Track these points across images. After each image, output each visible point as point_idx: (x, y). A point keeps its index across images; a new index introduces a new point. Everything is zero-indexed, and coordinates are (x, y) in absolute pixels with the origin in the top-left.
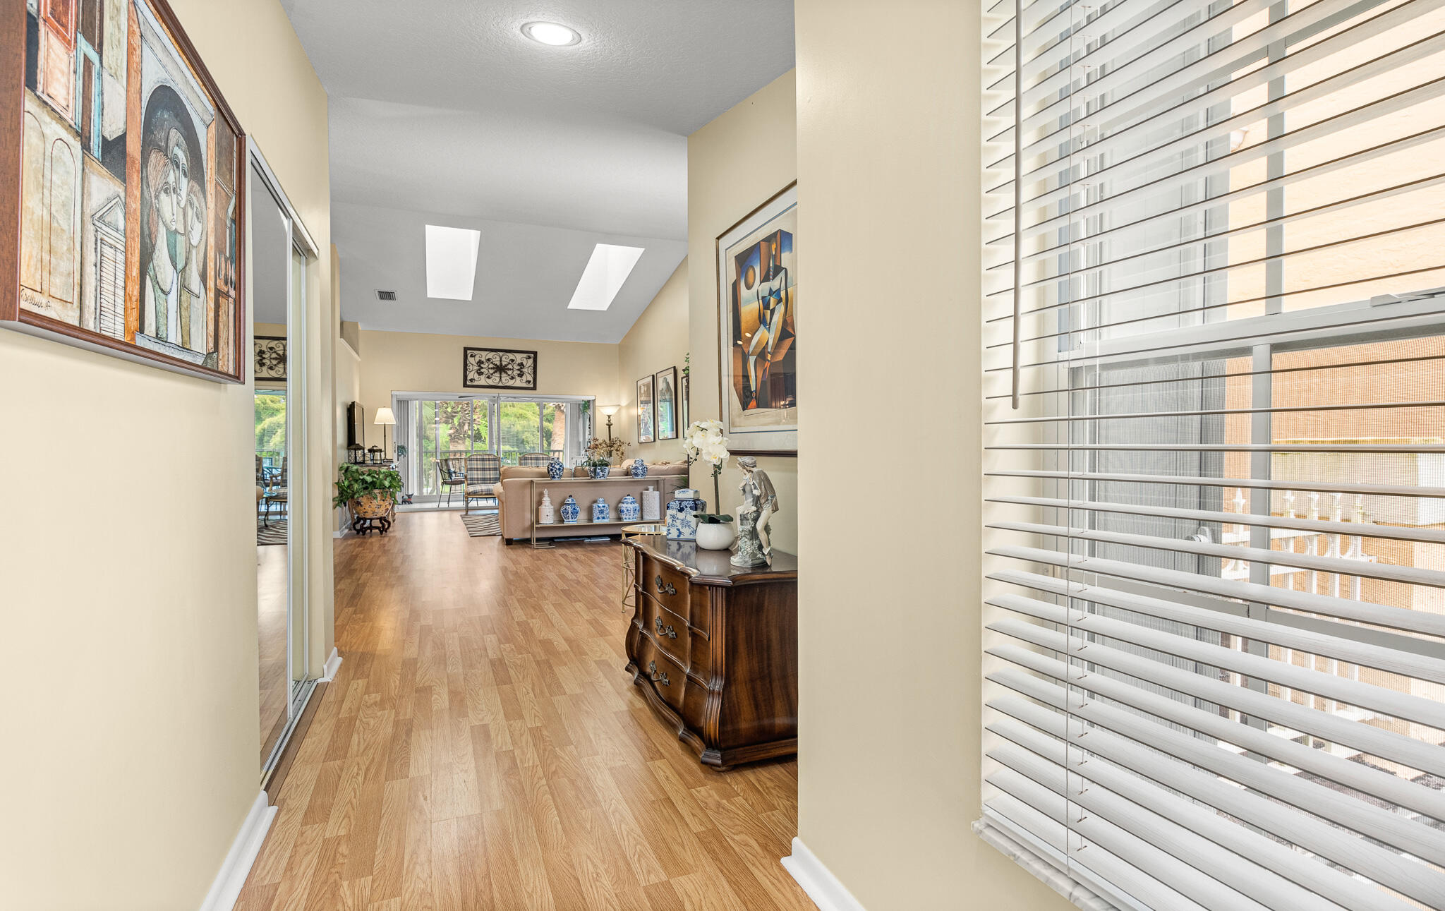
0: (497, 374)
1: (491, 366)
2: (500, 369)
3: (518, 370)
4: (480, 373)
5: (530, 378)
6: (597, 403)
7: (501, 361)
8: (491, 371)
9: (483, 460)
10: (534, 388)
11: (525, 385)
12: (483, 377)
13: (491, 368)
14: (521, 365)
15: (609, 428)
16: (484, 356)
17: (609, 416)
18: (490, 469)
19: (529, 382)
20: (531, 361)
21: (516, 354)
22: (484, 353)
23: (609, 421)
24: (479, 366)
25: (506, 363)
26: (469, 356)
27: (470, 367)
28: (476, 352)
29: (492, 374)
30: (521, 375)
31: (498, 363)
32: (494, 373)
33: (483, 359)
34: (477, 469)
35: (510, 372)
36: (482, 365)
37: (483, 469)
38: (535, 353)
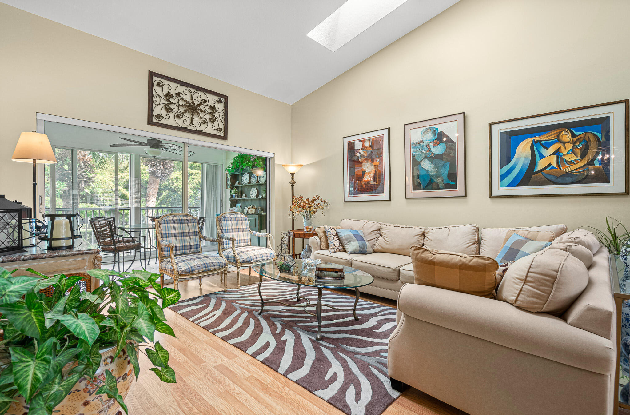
0: (188, 115)
1: (181, 103)
2: (192, 108)
3: (210, 113)
4: (169, 110)
5: (221, 126)
6: (277, 161)
7: (192, 98)
8: (182, 110)
9: (181, 222)
10: (225, 138)
11: (216, 133)
12: (172, 115)
13: (183, 106)
14: (213, 108)
15: (293, 185)
16: (174, 88)
17: (293, 174)
18: (189, 234)
19: (221, 130)
20: (222, 106)
21: (208, 95)
22: (174, 85)
23: (293, 179)
24: (168, 100)
25: (199, 103)
26: (155, 84)
27: (157, 100)
28: (165, 82)
29: (183, 113)
30: (213, 120)
31: (189, 100)
32: (185, 112)
33: (172, 92)
34: (175, 235)
35: (202, 115)
36: (171, 100)
37: (182, 235)
38: (226, 98)
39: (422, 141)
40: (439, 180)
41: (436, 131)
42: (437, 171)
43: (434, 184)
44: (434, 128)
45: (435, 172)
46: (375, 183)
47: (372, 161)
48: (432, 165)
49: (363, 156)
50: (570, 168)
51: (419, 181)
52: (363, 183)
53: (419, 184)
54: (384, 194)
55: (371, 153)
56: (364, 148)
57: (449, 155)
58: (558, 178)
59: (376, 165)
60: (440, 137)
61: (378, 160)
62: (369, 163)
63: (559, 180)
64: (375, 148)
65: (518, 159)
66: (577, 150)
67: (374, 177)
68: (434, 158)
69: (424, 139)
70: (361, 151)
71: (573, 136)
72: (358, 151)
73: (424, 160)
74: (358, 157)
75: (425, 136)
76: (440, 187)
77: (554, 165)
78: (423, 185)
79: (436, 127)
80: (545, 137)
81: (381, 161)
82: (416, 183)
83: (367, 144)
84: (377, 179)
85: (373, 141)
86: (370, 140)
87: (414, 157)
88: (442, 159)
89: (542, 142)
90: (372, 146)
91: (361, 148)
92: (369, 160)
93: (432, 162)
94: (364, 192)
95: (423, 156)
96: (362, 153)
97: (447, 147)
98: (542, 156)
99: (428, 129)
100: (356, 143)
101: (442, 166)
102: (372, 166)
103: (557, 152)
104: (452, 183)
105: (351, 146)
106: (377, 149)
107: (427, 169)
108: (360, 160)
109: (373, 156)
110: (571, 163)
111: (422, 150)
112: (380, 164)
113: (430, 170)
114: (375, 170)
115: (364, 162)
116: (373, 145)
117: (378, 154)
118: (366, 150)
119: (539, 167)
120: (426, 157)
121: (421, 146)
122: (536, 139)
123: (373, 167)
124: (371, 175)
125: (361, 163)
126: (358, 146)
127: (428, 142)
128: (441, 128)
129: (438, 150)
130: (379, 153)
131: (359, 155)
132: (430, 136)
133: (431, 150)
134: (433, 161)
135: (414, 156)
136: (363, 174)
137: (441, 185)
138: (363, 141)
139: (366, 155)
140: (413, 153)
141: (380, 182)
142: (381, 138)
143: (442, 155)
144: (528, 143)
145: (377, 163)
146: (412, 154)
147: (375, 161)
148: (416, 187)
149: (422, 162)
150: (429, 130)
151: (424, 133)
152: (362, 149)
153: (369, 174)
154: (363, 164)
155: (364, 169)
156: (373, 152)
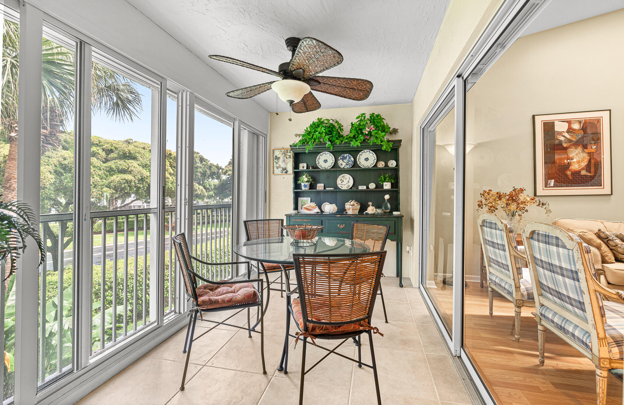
46: (589, 174)
47: (585, 147)
49: (570, 141)
52: (569, 173)
54: (602, 187)
55: (583, 137)
56: (570, 130)
59: (590, 153)
61: (595, 147)
62: (580, 149)
64: (589, 131)
67: (588, 167)
70: (567, 135)
72: (560, 133)
74: (560, 141)
81: (598, 148)
84: (592, 170)
85: (585, 123)
86: (580, 122)
90: (584, 129)
91: (565, 130)
92: (579, 145)
94: (570, 185)
96: (568, 137)
100: (557, 123)
102: (585, 153)
105: (549, 128)
106: (592, 134)
108: (565, 145)
109: (585, 142)
112: (596, 152)
114: (589, 158)
115: (571, 148)
116: (586, 128)
117: (593, 140)
118: (574, 133)
123: (585, 155)
124: (582, 164)
125: (566, 149)
126: (561, 127)
130: (595, 138)
131: (562, 138)
136: (570, 161)
138: (569, 122)
139: (574, 140)
141: (596, 172)
142: (599, 121)
145: (592, 151)
147: (589, 147)
152: (568, 132)
153: (578, 162)
154: (569, 150)
155: (570, 156)
156: (585, 137)
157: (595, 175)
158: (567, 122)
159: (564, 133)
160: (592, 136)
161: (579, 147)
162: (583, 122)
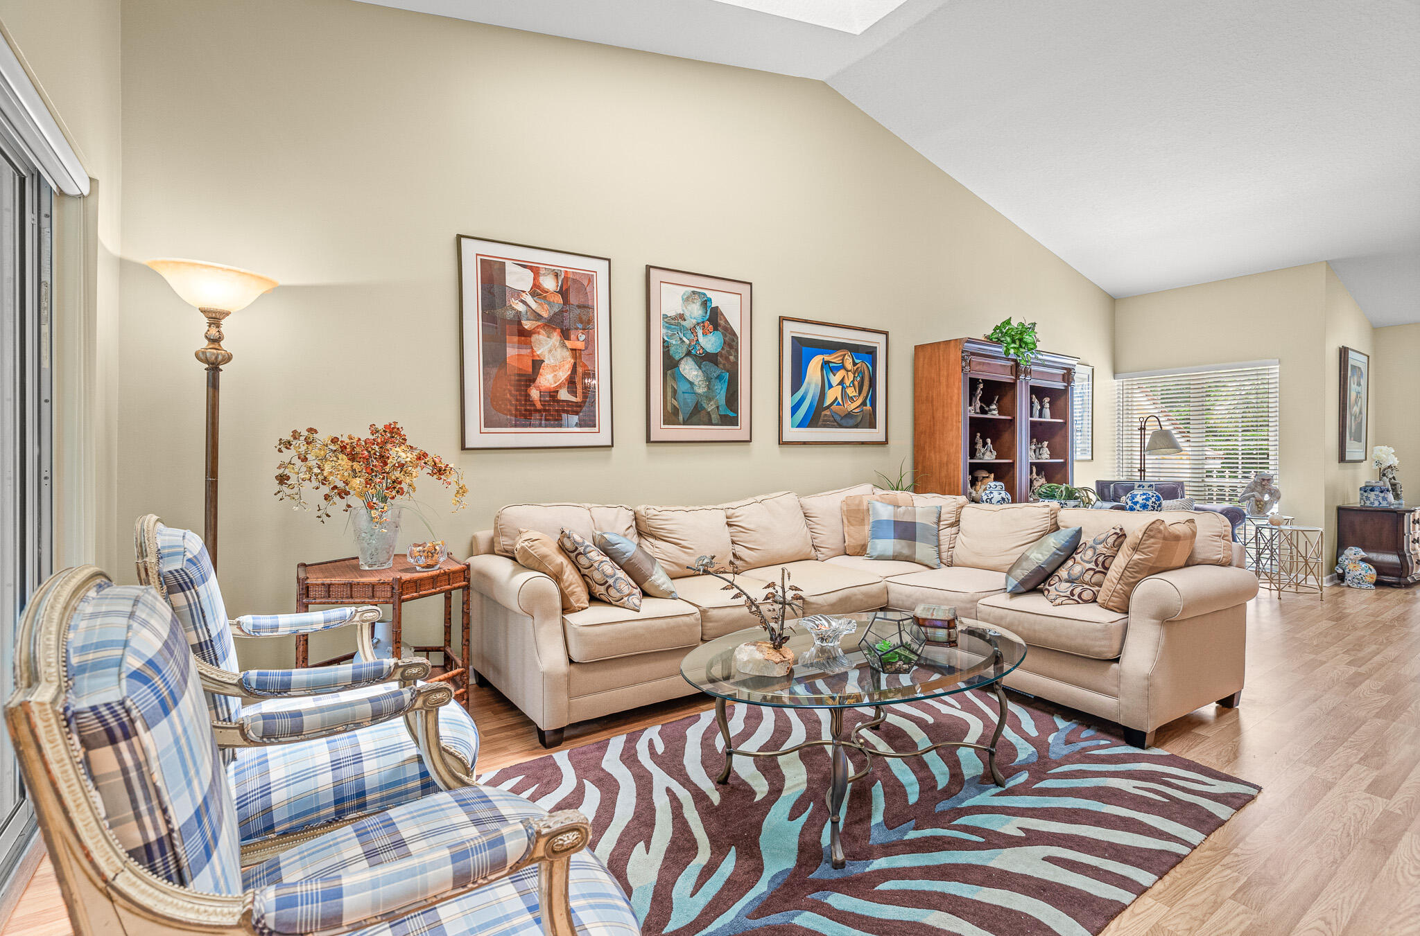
15: (214, 369)
17: (215, 318)
23: (215, 341)
39: (682, 317)
40: (710, 407)
41: (708, 304)
42: (709, 388)
43: (703, 413)
44: (704, 294)
45: (706, 389)
46: (574, 399)
47: (565, 335)
48: (700, 373)
49: (538, 316)
50: (851, 406)
51: (675, 403)
52: (535, 394)
53: (676, 411)
54: (596, 429)
55: (562, 311)
56: (537, 291)
57: (727, 359)
58: (842, 418)
59: (575, 350)
60: (714, 319)
61: (583, 337)
62: (556, 337)
63: (843, 422)
64: (573, 299)
65: (809, 384)
66: (856, 383)
67: (571, 383)
68: (705, 359)
69: (687, 315)
70: (529, 299)
71: (855, 364)
72: (518, 294)
73: (685, 359)
74: (518, 313)
75: (689, 308)
76: (713, 422)
77: (840, 399)
78: (684, 414)
79: (709, 294)
80: (834, 358)
81: (590, 342)
82: (669, 408)
83: (549, 284)
84: (579, 390)
85: (566, 279)
86: (557, 275)
87: (666, 347)
88: (716, 364)
89: (831, 365)
90: (563, 292)
91: (528, 289)
92: (555, 329)
93: (700, 368)
95: (684, 350)
96: (534, 305)
97: (725, 343)
98: (831, 386)
99: (694, 292)
100: (510, 267)
101: (717, 378)
102: (565, 350)
103: (842, 383)
104: (732, 414)
105: (492, 274)
106: (579, 307)
107: (691, 379)
108: (527, 325)
109: (566, 322)
110: (851, 399)
111: (682, 336)
112: (586, 348)
113: (696, 383)
114: (573, 361)
115: (539, 333)
116: (567, 290)
117: (580, 321)
118: (544, 299)
119: (827, 403)
120: (689, 354)
121: (682, 328)
122: (827, 358)
123: (567, 354)
124: (561, 373)
125: (528, 334)
126: (517, 279)
127: (694, 321)
128: (717, 300)
129: (710, 342)
130: (584, 318)
131: (520, 307)
132: (695, 312)
133: (698, 340)
134: (701, 363)
135: (668, 347)
136: (537, 364)
137: (715, 417)
138: (535, 270)
139: (545, 315)
140: (666, 339)
141: (585, 396)
142: (590, 279)
143: (716, 354)
144: (817, 363)
145: (580, 345)
146: (664, 341)
147: (572, 337)
148: (671, 417)
149: (683, 362)
150: (697, 296)
151: (687, 299)
152: (533, 293)
153: (554, 369)
154: (534, 338)
155: (538, 353)
156: (566, 311)
157: (584, 402)
158: (531, 268)
159: (524, 294)
160: (578, 311)
161: (555, 334)
162: (563, 277)
